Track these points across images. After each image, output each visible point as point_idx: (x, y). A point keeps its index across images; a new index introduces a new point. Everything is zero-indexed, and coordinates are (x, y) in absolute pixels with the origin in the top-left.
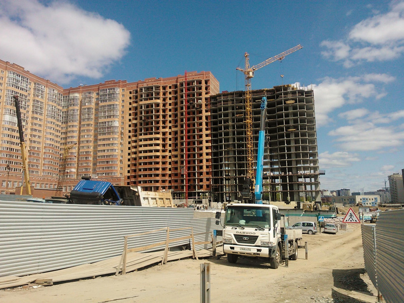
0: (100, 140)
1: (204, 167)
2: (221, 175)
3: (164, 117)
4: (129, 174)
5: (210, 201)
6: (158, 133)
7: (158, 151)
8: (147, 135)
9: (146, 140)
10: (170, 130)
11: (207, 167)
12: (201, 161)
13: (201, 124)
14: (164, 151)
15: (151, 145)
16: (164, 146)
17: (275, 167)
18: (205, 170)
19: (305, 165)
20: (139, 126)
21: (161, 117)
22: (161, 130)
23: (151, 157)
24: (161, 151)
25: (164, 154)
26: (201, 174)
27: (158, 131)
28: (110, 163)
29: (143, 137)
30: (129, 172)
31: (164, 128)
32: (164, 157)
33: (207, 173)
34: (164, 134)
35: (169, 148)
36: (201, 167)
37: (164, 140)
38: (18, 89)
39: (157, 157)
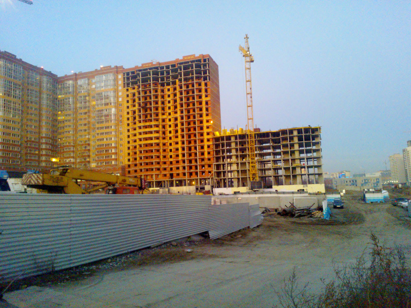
0: (98, 128)
1: (206, 154)
2: (223, 161)
3: (163, 103)
4: (130, 163)
5: (212, 187)
6: (157, 120)
7: (158, 138)
8: (146, 122)
9: (146, 127)
10: (170, 117)
11: (209, 153)
12: (202, 147)
13: (201, 110)
14: (164, 138)
15: (151, 132)
16: (164, 133)
17: (278, 151)
18: (206, 156)
19: (308, 148)
20: (137, 113)
21: (160, 103)
22: (161, 117)
23: (151, 145)
24: (161, 138)
25: (165, 141)
26: (203, 160)
27: (157, 117)
28: (110, 151)
29: (142, 124)
30: (129, 160)
31: (163, 114)
32: (164, 144)
33: (209, 159)
34: (163, 120)
35: (169, 135)
36: (203, 154)
37: (164, 127)
38: (12, 77)
39: (158, 144)
